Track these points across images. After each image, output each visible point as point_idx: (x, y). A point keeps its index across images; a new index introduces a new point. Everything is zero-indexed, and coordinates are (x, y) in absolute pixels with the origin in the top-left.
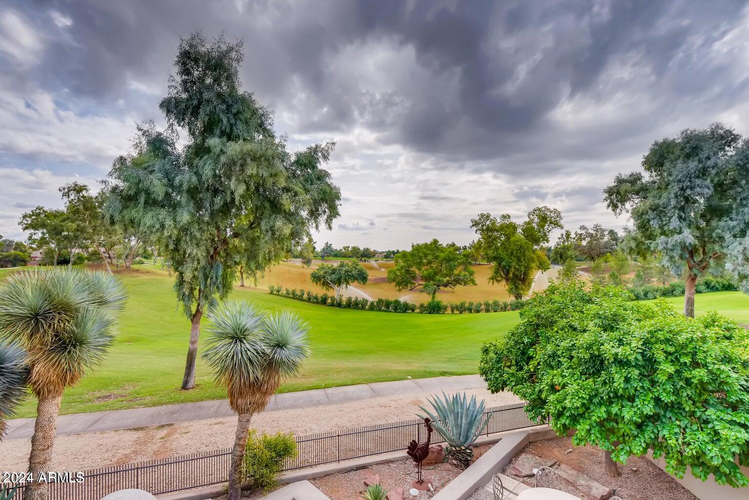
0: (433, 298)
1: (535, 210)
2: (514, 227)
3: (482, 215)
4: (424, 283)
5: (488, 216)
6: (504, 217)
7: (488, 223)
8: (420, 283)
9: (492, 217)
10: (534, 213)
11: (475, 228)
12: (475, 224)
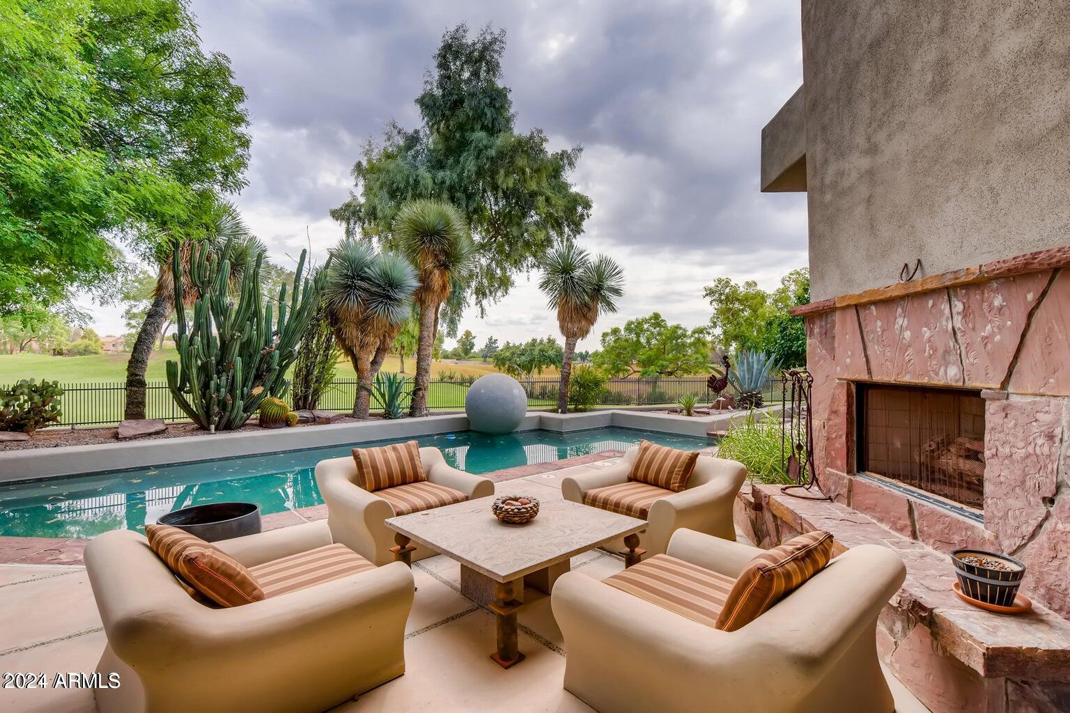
0: (654, 388)
1: (791, 274)
2: (763, 297)
3: (720, 281)
4: (641, 369)
5: (727, 282)
6: (749, 284)
7: (727, 290)
8: (636, 369)
9: (732, 283)
10: (790, 278)
11: (709, 299)
12: (710, 292)
